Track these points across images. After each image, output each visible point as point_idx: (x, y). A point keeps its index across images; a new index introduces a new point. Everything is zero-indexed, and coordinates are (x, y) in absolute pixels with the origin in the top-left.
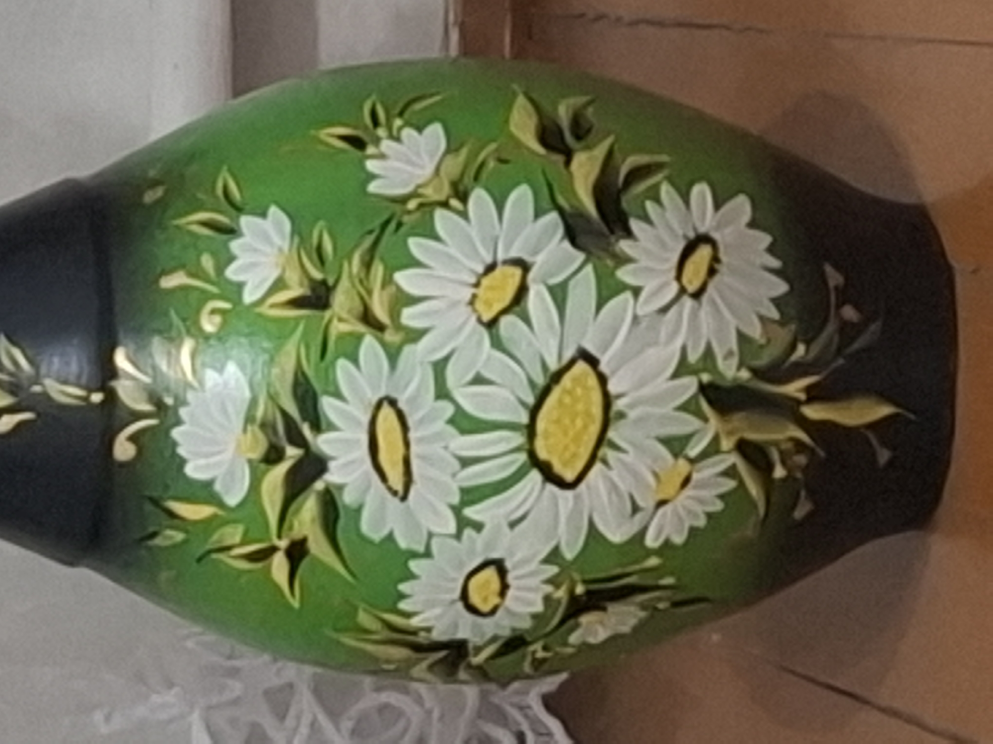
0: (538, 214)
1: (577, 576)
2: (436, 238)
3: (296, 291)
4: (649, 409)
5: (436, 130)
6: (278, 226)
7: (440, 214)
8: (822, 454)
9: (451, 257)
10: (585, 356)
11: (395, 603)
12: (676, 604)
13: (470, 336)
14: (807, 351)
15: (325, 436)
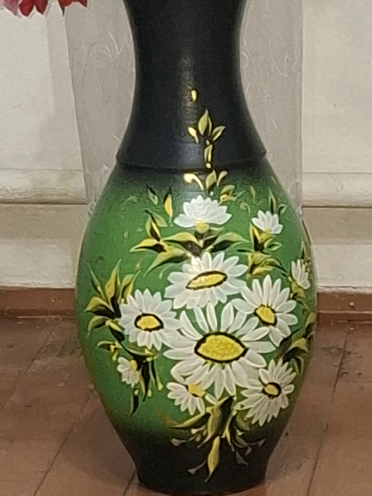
0: (290, 327)
1: (155, 357)
2: (281, 289)
3: (259, 238)
4: (225, 378)
6: (277, 229)
7: (287, 290)
8: (198, 447)
9: (276, 295)
10: (246, 350)
11: (138, 288)
12: (136, 397)
13: (251, 306)
14: (239, 436)
15: (209, 255)
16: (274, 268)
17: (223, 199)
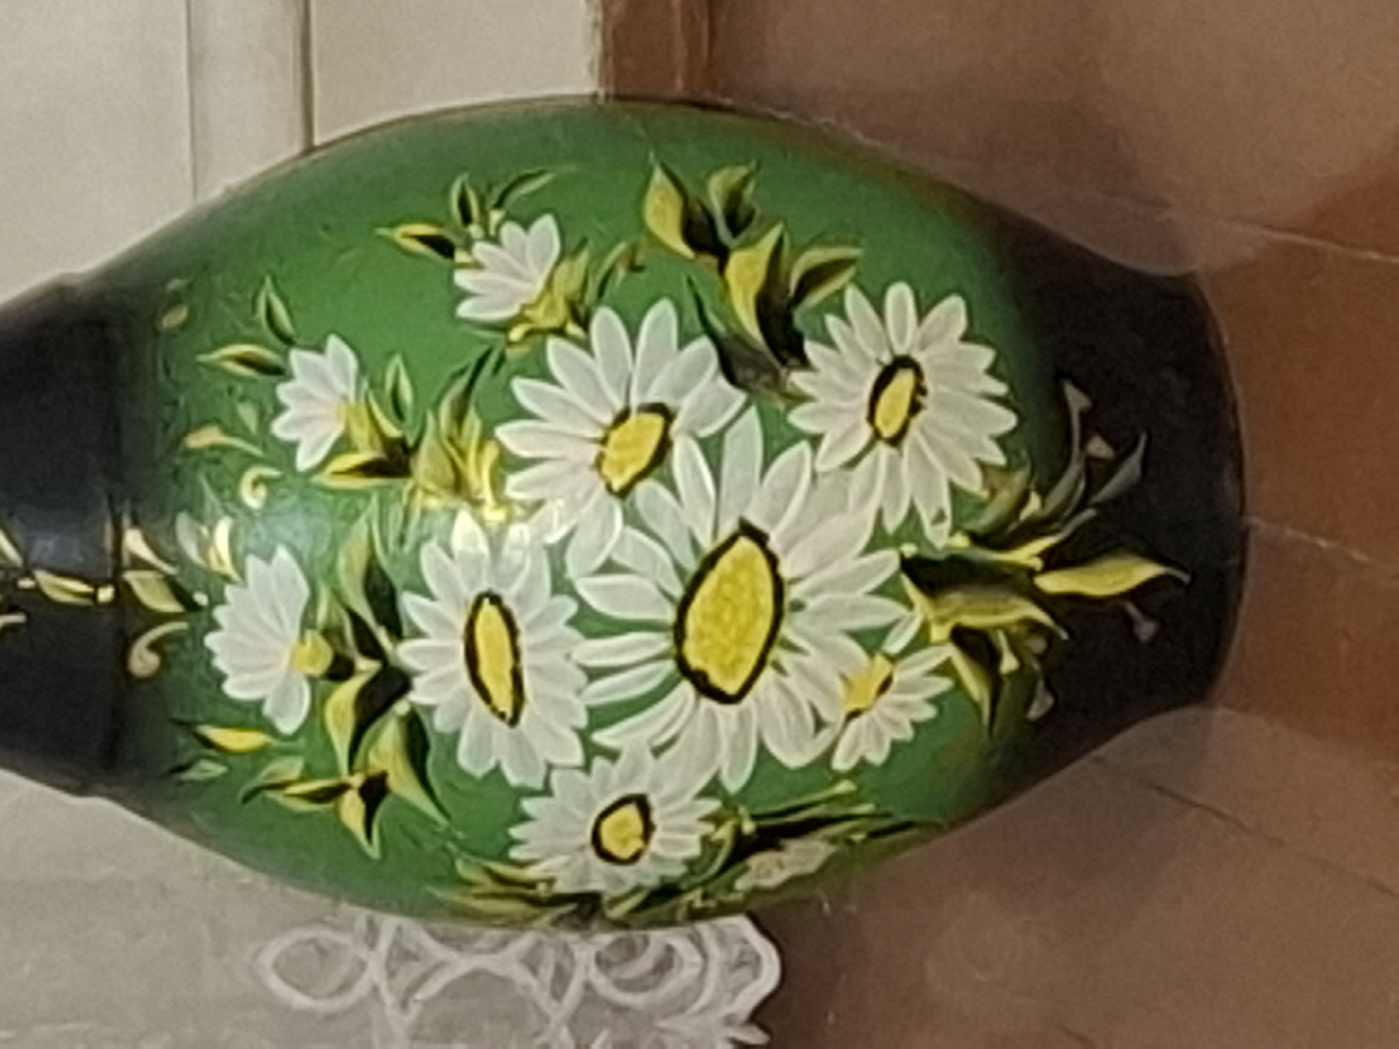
0: (685, 339)
1: (744, 812)
2: (549, 379)
3: (366, 454)
4: (836, 595)
5: (546, 224)
6: (341, 361)
7: (553, 343)
8: (1065, 636)
9: (568, 404)
10: (748, 530)
11: (504, 853)
12: (874, 835)
13: (596, 509)
14: (1043, 504)
15: (408, 645)
16: (472, 405)
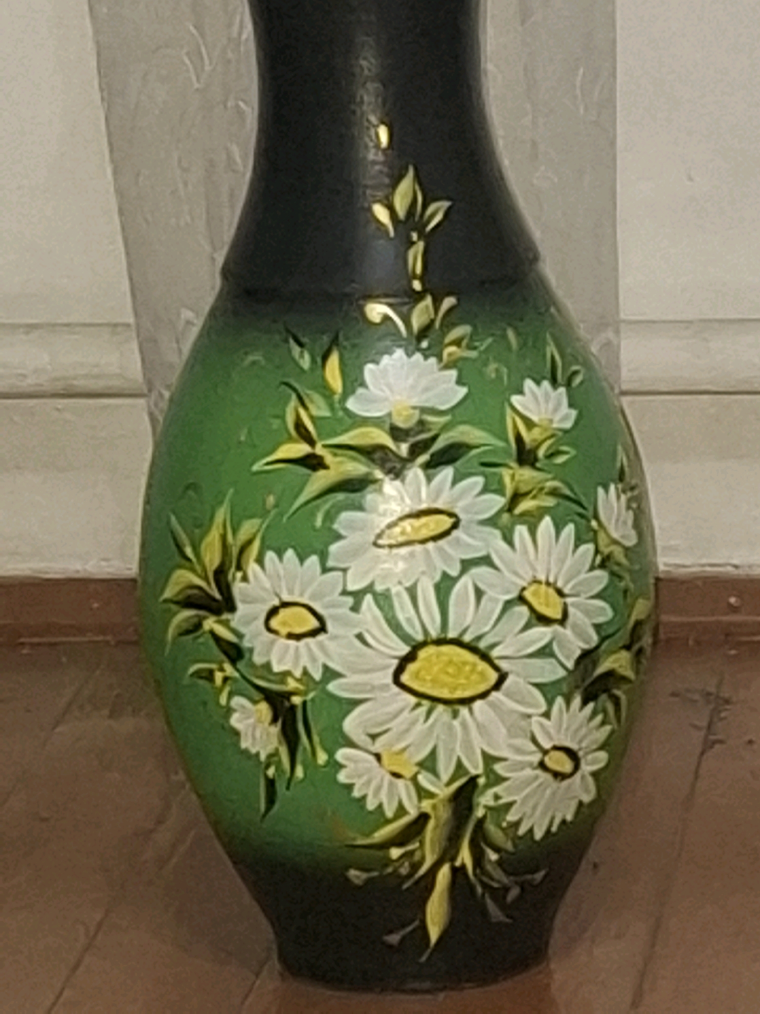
0: (598, 627)
1: (311, 695)
2: (576, 546)
3: (527, 437)
4: (459, 736)
6: (565, 418)
7: (591, 547)
8: (405, 886)
9: (565, 559)
10: (502, 678)
11: (270, 548)
12: (271, 784)
13: (511, 582)
14: (493, 862)
15: (420, 473)
16: (561, 501)
17: (450, 355)
